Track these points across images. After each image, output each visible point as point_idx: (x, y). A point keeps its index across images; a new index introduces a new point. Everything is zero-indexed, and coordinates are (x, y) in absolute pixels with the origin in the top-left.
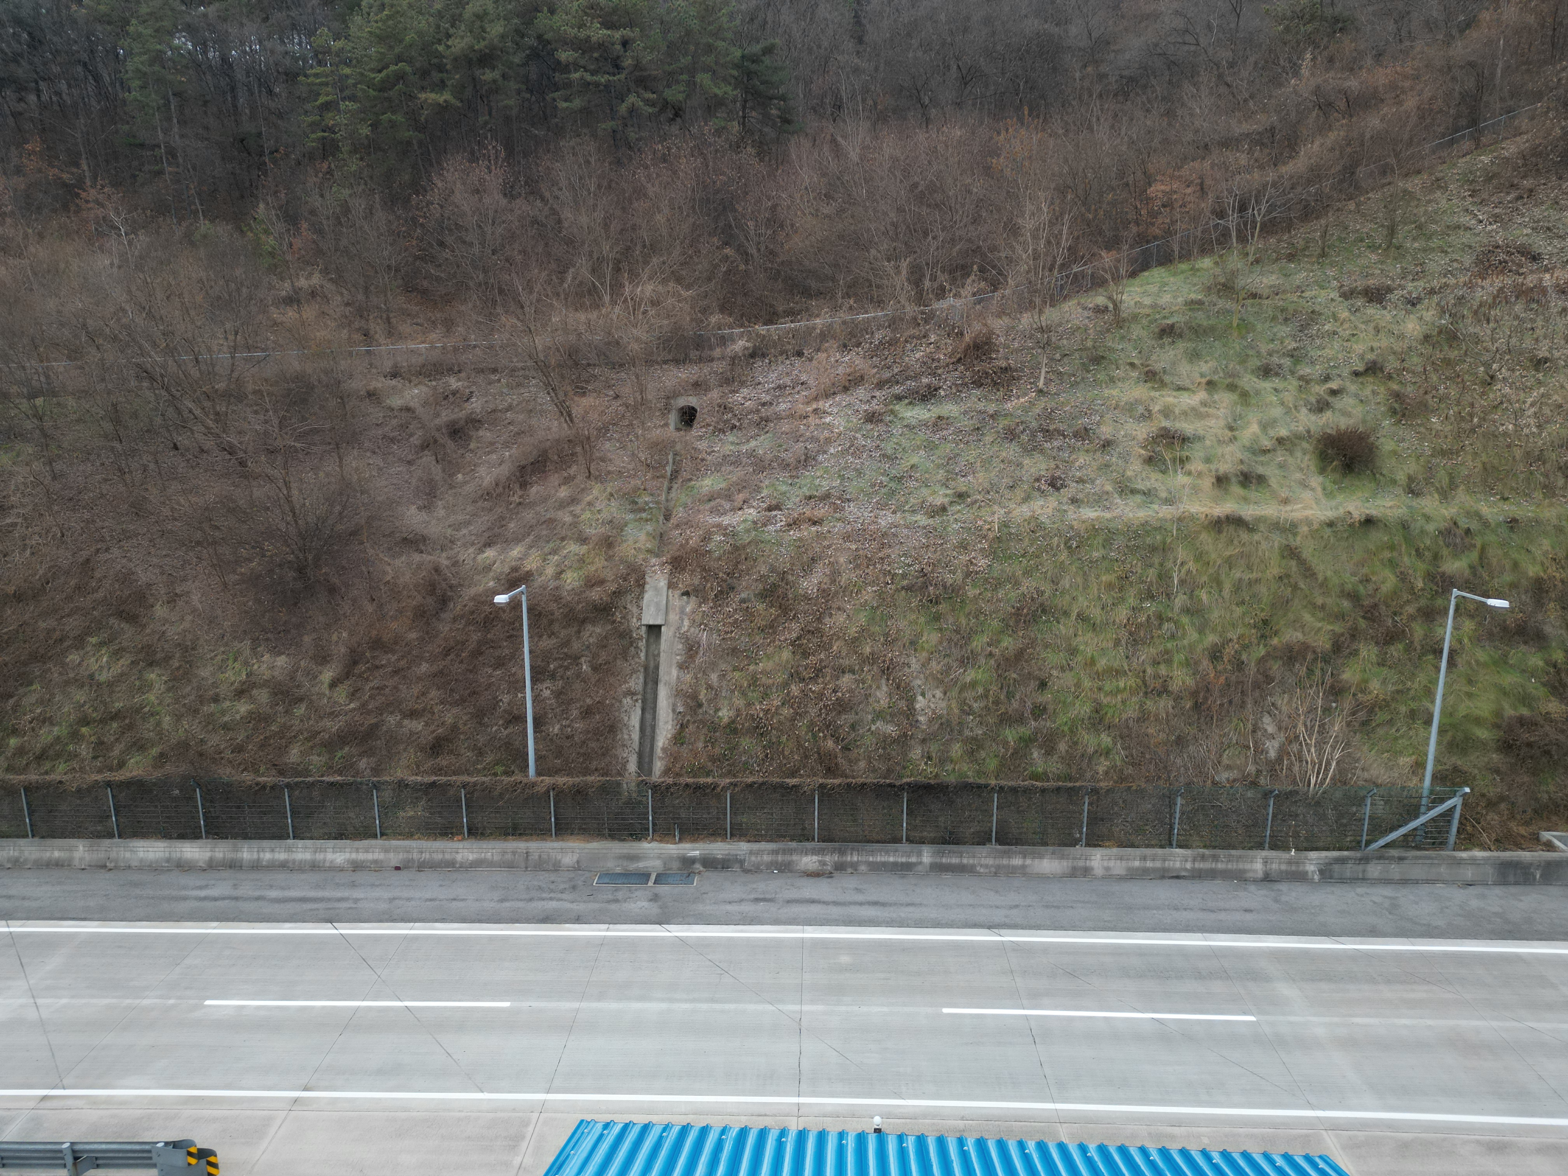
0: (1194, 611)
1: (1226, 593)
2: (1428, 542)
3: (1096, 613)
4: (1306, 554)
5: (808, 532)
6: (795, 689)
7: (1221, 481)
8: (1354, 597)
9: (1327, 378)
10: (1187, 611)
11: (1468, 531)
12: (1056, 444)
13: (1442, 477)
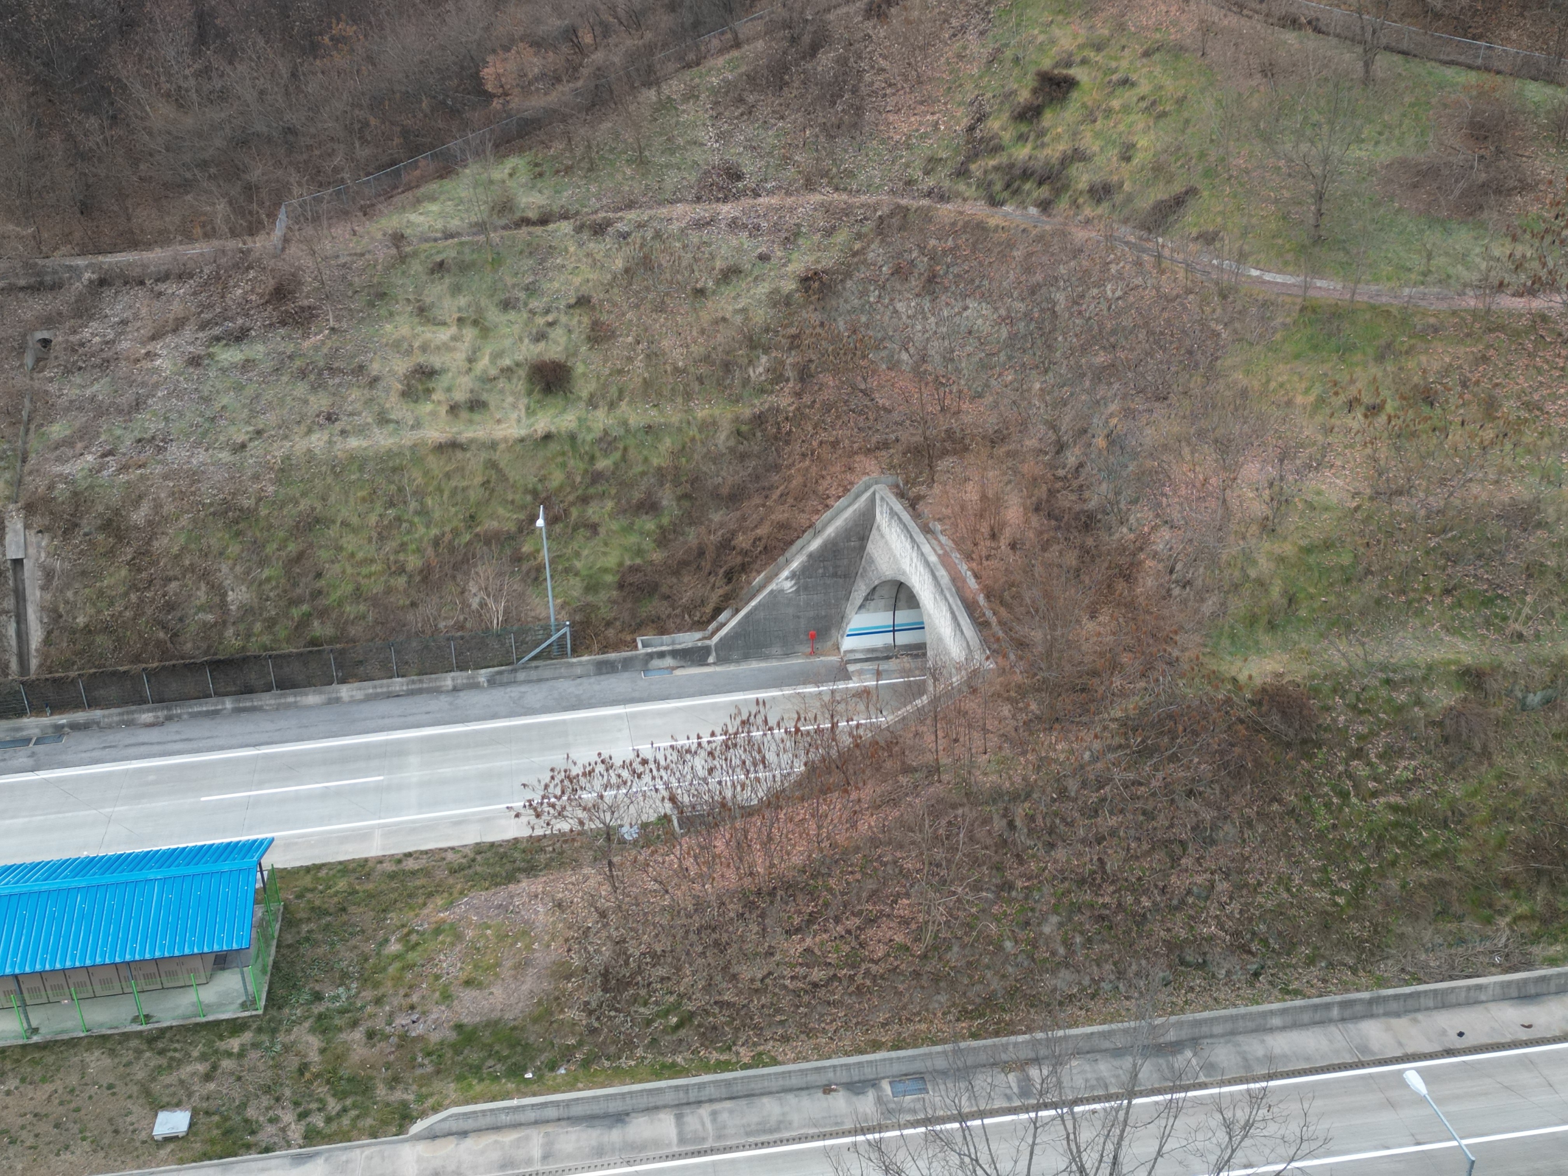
0: (423, 512)
1: (445, 496)
2: (587, 448)
3: (355, 520)
4: (502, 465)
5: (134, 474)
6: (133, 597)
7: (454, 409)
8: (535, 493)
9: (547, 312)
10: (417, 513)
11: (615, 439)
12: (337, 380)
13: (613, 391)
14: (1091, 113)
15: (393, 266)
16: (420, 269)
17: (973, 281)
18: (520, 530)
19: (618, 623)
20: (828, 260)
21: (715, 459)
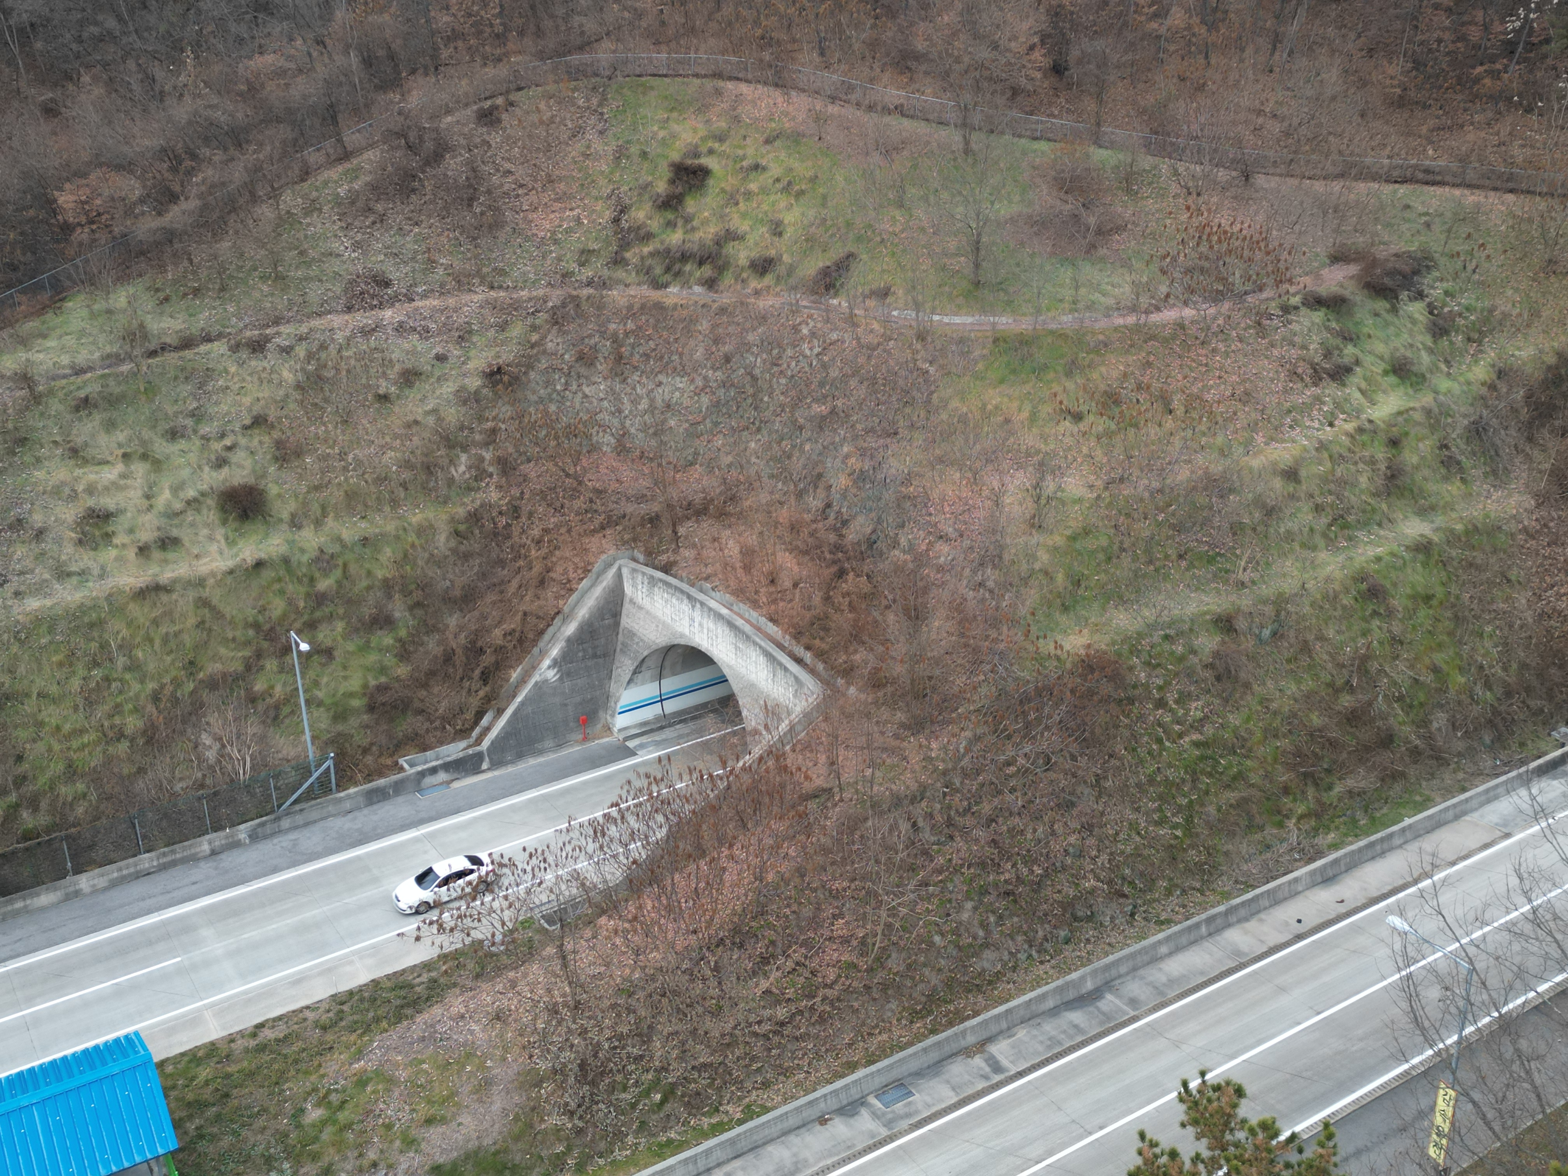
0: (134, 666)
1: (157, 647)
2: (304, 570)
4: (215, 601)
7: (143, 550)
8: (256, 626)
9: (222, 436)
10: (128, 669)
11: (332, 556)
13: (316, 508)
14: (732, 197)
15: (27, 408)
16: (61, 408)
17: (662, 358)
18: (248, 668)
19: (374, 748)
20: (507, 354)
21: (439, 562)
